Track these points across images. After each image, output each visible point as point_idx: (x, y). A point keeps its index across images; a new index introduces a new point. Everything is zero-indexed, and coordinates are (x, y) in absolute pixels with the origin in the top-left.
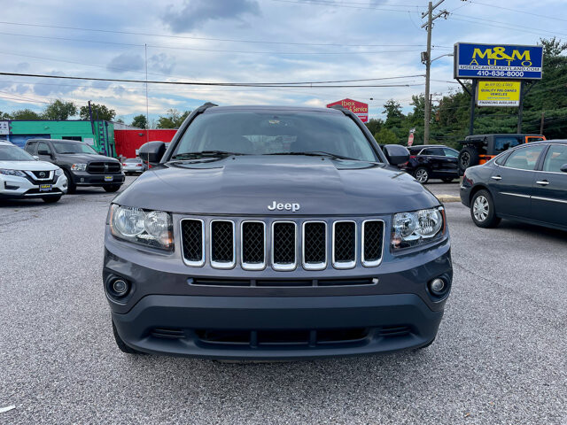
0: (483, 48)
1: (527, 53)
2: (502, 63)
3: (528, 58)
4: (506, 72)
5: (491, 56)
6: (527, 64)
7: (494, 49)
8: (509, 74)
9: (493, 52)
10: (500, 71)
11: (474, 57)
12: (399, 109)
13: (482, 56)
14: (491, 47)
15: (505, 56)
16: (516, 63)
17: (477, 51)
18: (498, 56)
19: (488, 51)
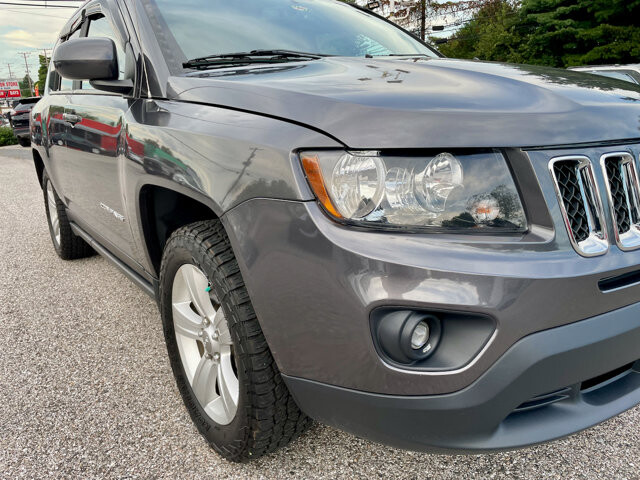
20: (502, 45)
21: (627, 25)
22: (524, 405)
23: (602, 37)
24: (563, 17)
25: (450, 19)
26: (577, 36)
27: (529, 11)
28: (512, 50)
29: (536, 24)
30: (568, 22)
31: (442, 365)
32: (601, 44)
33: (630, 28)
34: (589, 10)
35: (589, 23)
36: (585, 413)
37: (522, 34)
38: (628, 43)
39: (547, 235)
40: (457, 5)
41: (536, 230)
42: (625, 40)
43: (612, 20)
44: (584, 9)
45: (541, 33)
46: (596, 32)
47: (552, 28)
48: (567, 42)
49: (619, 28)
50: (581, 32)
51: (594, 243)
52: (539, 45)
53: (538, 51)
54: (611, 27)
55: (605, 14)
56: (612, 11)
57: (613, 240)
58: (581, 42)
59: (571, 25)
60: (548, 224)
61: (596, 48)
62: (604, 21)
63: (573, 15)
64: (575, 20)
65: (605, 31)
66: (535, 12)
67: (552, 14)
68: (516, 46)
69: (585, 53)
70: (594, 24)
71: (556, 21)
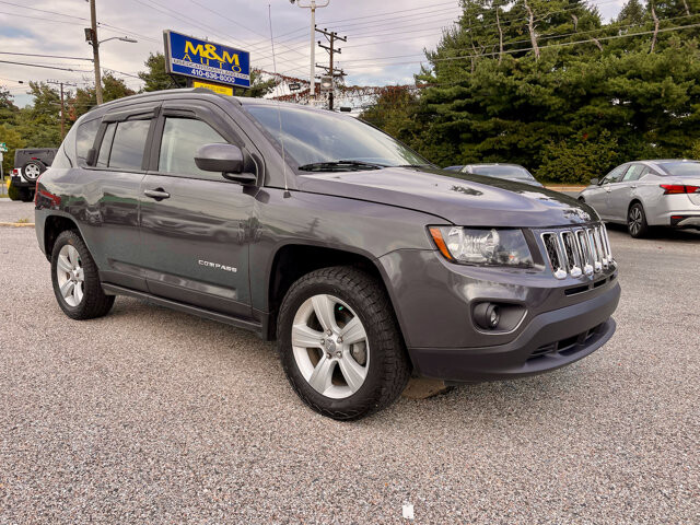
0: (196, 42)
1: (236, 56)
2: (214, 64)
3: (237, 63)
4: (218, 75)
5: (204, 54)
6: (237, 69)
7: (206, 46)
8: (222, 78)
9: (205, 49)
10: (212, 72)
11: (186, 51)
12: (9, 99)
13: (195, 52)
14: (203, 43)
15: (216, 57)
16: (228, 66)
17: (189, 44)
18: (210, 54)
19: (200, 47)
20: (406, 131)
21: (514, 120)
22: (535, 352)
23: (493, 129)
24: (459, 109)
25: (357, 102)
26: (472, 127)
27: (429, 102)
28: (414, 136)
29: (435, 113)
30: (464, 114)
31: (502, 329)
32: (493, 136)
33: (517, 123)
34: (481, 104)
35: (481, 116)
36: (561, 359)
37: (424, 122)
38: (515, 136)
39: (543, 267)
40: (363, 89)
41: (536, 266)
42: (513, 133)
43: (502, 115)
44: (477, 103)
45: (440, 122)
46: (489, 124)
47: (450, 119)
48: (463, 132)
49: (507, 122)
50: (475, 124)
51: (561, 273)
52: (438, 133)
53: (438, 138)
54: (501, 121)
55: (496, 109)
56: (501, 107)
57: (568, 272)
58: (475, 133)
59: (466, 117)
60: (541, 262)
61: (488, 139)
62: (495, 115)
63: (467, 108)
64: (470, 112)
65: (496, 123)
66: (435, 103)
67: (449, 106)
68: (418, 132)
69: (480, 143)
70: (486, 117)
71: (453, 113)
